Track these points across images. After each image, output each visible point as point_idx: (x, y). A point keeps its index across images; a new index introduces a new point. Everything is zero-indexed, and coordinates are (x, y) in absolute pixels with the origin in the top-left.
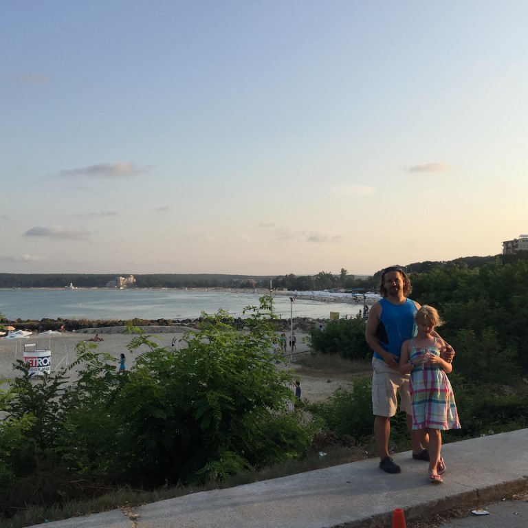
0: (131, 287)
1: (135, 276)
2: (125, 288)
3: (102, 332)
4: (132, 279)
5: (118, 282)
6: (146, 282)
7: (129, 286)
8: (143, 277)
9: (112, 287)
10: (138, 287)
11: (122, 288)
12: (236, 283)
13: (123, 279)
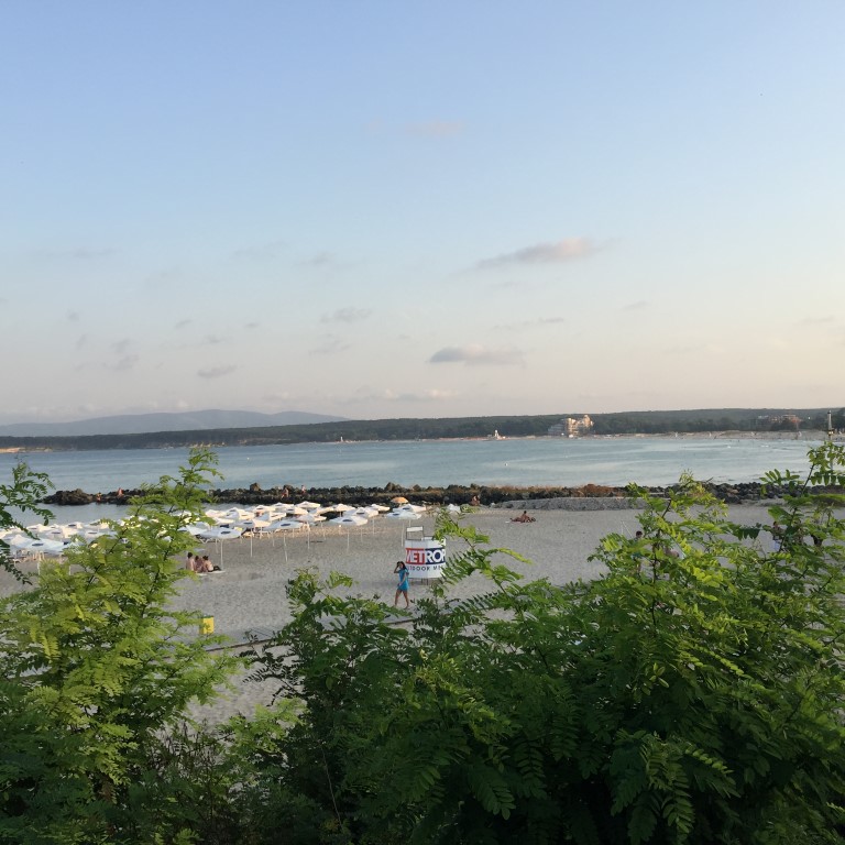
0: (585, 435)
1: (592, 417)
2: (577, 436)
3: (534, 508)
4: (587, 422)
5: (565, 427)
6: (609, 425)
7: (583, 432)
8: (604, 417)
9: (556, 434)
10: (597, 434)
11: (571, 436)
12: (764, 422)
13: (574, 421)
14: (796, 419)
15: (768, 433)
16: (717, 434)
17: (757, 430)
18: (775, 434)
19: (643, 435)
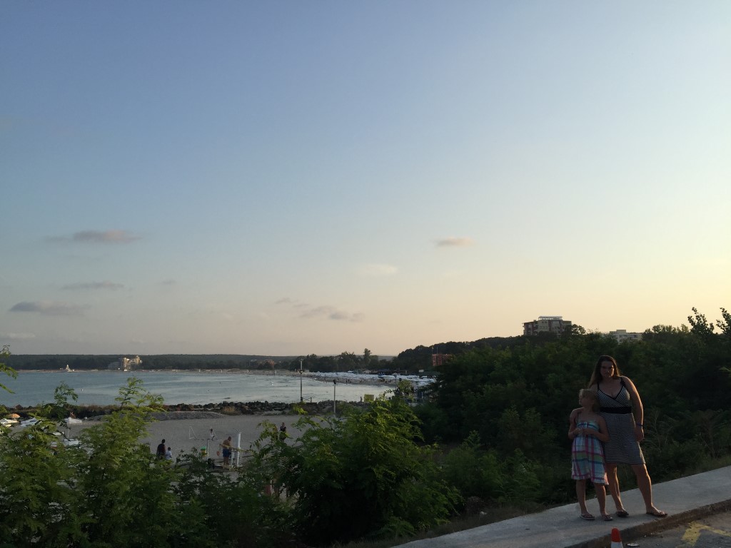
0: (136, 369)
1: (142, 357)
2: (130, 370)
4: (138, 361)
5: (121, 363)
6: (153, 364)
7: (134, 367)
8: (150, 357)
9: (114, 369)
10: (144, 369)
11: (125, 370)
12: (253, 364)
13: (128, 360)
14: (272, 362)
15: (257, 371)
16: (226, 371)
17: (250, 369)
18: (262, 371)
19: (177, 371)
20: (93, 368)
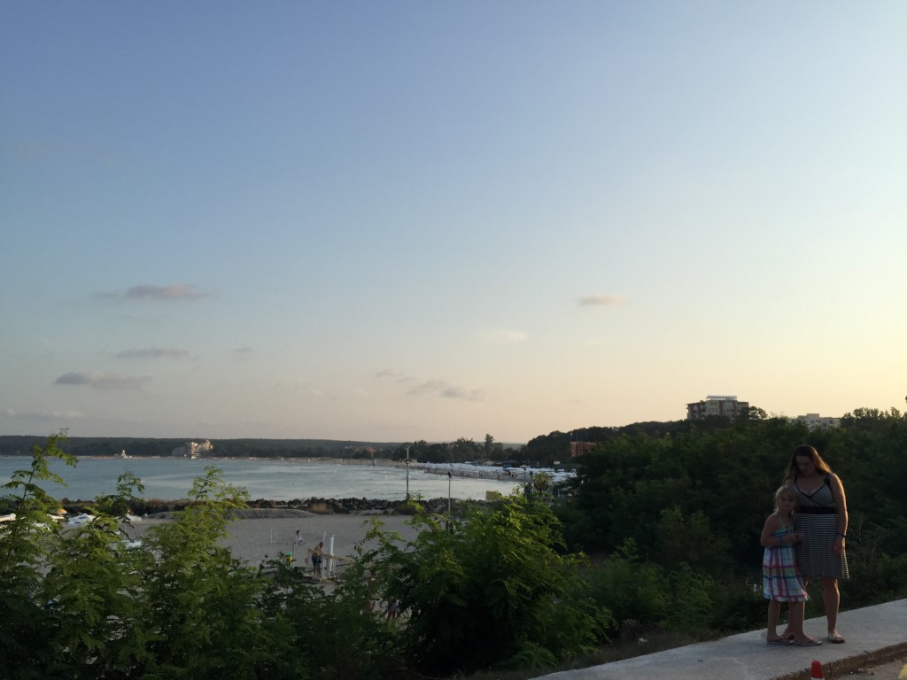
0: (206, 456)
1: (213, 442)
2: (198, 458)
4: (208, 446)
5: (188, 449)
6: (227, 450)
7: (204, 454)
8: (223, 442)
9: (180, 455)
10: (216, 456)
11: (193, 457)
12: (349, 451)
13: (196, 444)
14: (372, 450)
15: (352, 460)
16: (315, 459)
17: (344, 458)
18: (357, 461)
19: (255, 459)
20: (155, 454)
